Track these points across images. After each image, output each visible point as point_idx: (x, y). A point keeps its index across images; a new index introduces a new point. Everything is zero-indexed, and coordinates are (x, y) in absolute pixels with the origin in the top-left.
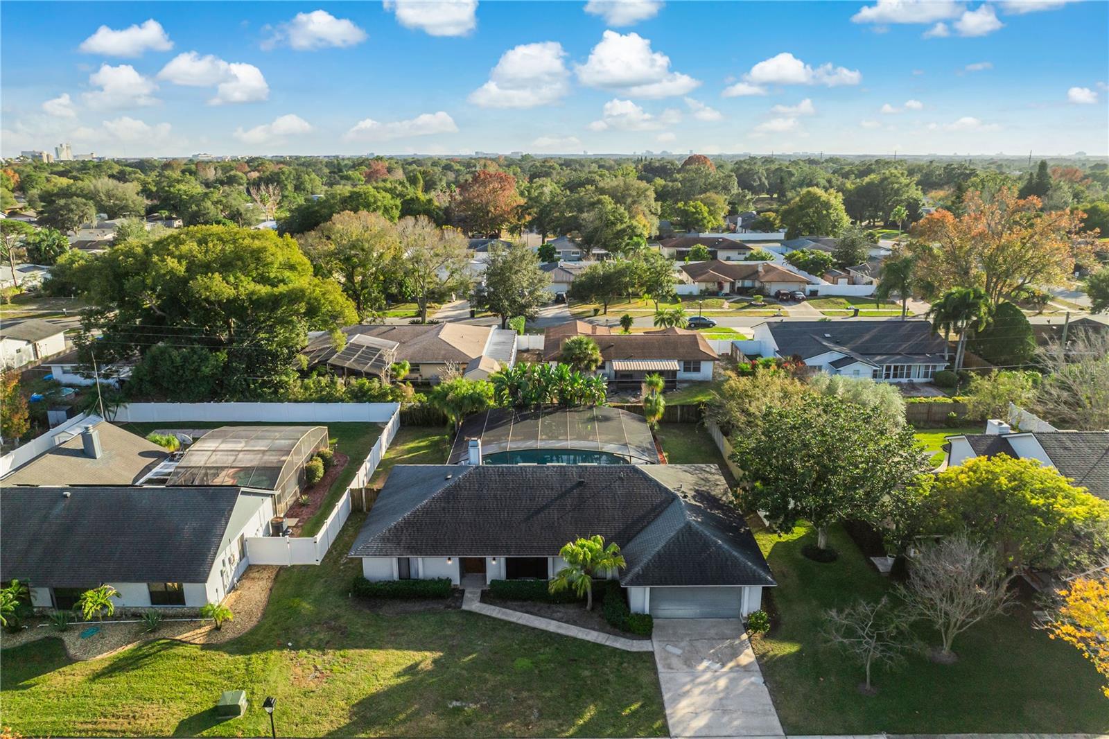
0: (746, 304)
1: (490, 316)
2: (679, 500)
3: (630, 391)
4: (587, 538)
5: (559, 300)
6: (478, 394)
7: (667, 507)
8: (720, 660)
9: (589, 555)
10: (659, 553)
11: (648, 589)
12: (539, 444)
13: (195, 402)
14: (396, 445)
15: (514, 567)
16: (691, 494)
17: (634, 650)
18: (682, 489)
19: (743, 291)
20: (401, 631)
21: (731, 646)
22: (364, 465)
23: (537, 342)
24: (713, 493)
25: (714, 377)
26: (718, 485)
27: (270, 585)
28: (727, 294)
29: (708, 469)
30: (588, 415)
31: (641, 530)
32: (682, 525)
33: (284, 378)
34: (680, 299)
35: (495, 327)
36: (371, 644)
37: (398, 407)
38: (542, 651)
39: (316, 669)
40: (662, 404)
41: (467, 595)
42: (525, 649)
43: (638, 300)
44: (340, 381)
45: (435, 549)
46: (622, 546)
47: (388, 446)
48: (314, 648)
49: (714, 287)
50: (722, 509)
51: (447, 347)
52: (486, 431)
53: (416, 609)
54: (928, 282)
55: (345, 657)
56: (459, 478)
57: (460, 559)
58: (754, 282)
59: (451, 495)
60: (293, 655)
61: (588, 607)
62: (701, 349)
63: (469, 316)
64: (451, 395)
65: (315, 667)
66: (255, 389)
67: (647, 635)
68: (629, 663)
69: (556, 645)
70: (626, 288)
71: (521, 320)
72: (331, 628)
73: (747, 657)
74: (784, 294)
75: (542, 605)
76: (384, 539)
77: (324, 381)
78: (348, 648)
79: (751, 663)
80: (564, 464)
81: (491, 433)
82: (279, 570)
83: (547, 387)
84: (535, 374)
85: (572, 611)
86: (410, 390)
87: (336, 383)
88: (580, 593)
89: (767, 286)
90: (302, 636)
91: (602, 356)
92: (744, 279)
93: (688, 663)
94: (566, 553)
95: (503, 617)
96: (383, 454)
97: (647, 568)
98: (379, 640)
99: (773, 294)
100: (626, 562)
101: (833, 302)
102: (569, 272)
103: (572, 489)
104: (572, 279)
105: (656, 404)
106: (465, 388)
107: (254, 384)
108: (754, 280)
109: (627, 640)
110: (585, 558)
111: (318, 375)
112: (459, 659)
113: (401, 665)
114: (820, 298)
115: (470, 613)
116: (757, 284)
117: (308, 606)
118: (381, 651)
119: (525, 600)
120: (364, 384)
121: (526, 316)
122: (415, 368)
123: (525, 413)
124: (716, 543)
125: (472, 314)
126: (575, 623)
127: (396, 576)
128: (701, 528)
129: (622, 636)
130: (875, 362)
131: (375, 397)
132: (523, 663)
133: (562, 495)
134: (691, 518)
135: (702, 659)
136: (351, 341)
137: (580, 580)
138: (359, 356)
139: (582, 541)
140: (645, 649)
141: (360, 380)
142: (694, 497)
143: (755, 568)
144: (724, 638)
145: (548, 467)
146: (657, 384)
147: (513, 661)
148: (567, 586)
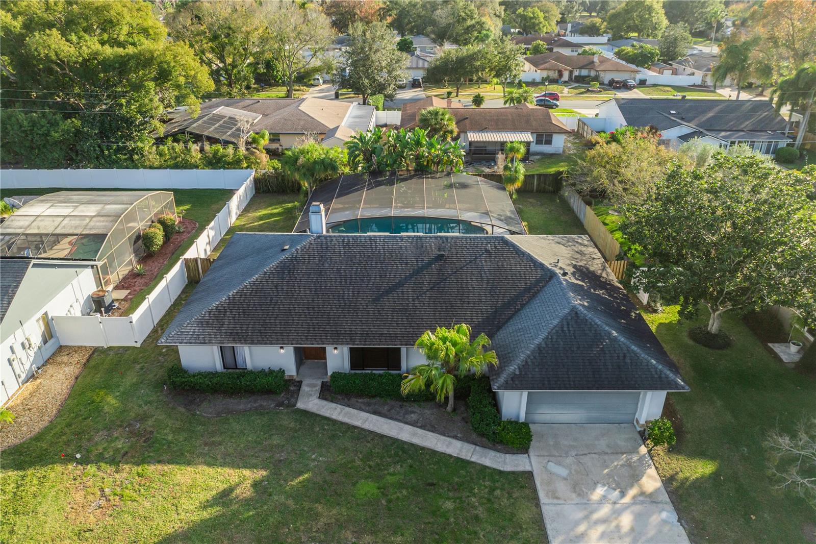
0: (584, 90)
1: (353, 97)
2: (558, 278)
3: (484, 162)
4: (448, 327)
5: (415, 84)
6: (331, 159)
7: (543, 287)
8: (618, 486)
9: (453, 350)
10: (539, 347)
11: (525, 394)
12: (393, 212)
13: (52, 168)
14: (249, 212)
15: (359, 358)
16: (569, 270)
17: (508, 468)
18: (560, 265)
19: (580, 80)
20: (217, 439)
21: (629, 465)
22: (205, 232)
23: (394, 117)
24: (592, 269)
25: (564, 151)
26: (594, 259)
27: (77, 371)
28: (565, 82)
29: (580, 241)
30: (445, 182)
31: (514, 314)
32: (567, 311)
33: (140, 144)
34: (524, 85)
35: (355, 104)
36: (179, 457)
37: (252, 174)
38: (391, 470)
39: (103, 495)
40: (522, 172)
41: (305, 388)
42: (370, 467)
43: (487, 86)
44: (194, 148)
45: (264, 337)
46: (491, 336)
47: (239, 213)
48: (106, 463)
49: (555, 75)
50: (606, 289)
51: (306, 118)
52: (337, 198)
53: (241, 407)
54: (765, 64)
55: (142, 476)
56: (297, 250)
57: (295, 348)
58: (590, 72)
59: (287, 270)
60: (79, 472)
61: (449, 408)
62: (553, 122)
63: (334, 97)
64: (301, 160)
65: (102, 490)
66: (110, 156)
67: (524, 449)
68: (502, 489)
69: (409, 461)
70: (477, 71)
71: (380, 98)
72: (133, 433)
73: (651, 481)
74: (617, 82)
75: (393, 403)
76: (201, 323)
77: (179, 147)
78: (149, 463)
79: (657, 491)
80: (421, 234)
81: (343, 199)
82: (93, 353)
83: (403, 152)
84: (390, 139)
85: (428, 412)
86: (264, 158)
87: (190, 149)
88: (440, 397)
89: (602, 74)
90: (97, 444)
91: (458, 127)
92: (581, 68)
93: (577, 489)
94: (422, 345)
95: (346, 420)
96: (233, 220)
97: (525, 366)
98: (188, 451)
99: (606, 82)
100: (499, 358)
101: (661, 90)
102: (424, 60)
103: (429, 264)
104: (427, 66)
105: (516, 171)
106: (317, 153)
107: (108, 150)
108: (590, 69)
109: (498, 454)
110: (447, 355)
111: (173, 142)
112: (286, 481)
113: (211, 490)
114: (648, 87)
115: (305, 413)
116: (593, 74)
117: (113, 401)
118: (189, 469)
119: (373, 397)
120: (218, 150)
121: (385, 96)
122: (275, 138)
123: (380, 179)
124: (610, 334)
125: (337, 96)
126: (433, 429)
127: (219, 366)
128: (589, 315)
129: (490, 448)
130: (722, 137)
131: (229, 164)
132: (367, 488)
133: (418, 271)
134: (577, 301)
135: (595, 484)
136: (214, 112)
137: (440, 382)
138: (220, 126)
139: (442, 332)
140: (521, 469)
141: (214, 147)
142: (574, 274)
143: (660, 367)
144: (618, 452)
145: (402, 238)
146: (518, 151)
147: (354, 484)
148: (423, 387)
